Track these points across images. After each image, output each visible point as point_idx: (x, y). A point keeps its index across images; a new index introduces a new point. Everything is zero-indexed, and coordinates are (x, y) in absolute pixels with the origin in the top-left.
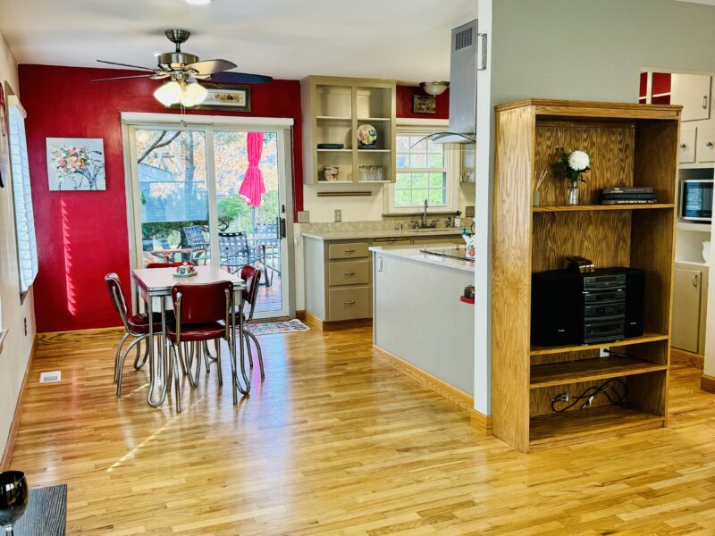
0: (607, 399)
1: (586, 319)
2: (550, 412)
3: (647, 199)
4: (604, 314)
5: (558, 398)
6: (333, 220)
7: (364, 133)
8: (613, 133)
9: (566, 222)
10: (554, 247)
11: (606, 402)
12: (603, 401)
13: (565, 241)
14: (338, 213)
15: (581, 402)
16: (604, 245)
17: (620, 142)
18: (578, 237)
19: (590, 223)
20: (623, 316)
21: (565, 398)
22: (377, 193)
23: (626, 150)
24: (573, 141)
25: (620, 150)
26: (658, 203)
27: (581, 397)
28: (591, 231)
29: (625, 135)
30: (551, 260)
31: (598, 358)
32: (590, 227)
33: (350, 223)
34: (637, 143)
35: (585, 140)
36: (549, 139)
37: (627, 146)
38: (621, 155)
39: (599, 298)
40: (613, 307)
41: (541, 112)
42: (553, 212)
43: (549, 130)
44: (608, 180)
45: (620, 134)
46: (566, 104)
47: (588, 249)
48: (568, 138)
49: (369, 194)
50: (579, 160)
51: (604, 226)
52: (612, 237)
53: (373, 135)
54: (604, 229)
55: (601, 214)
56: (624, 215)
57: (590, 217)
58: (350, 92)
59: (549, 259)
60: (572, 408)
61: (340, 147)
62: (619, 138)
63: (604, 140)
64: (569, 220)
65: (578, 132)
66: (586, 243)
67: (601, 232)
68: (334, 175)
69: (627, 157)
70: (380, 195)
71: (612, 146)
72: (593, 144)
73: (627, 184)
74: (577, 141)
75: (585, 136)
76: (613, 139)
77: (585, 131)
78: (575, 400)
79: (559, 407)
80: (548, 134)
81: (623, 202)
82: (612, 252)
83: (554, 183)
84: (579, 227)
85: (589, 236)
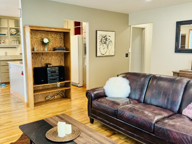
0: (60, 96)
1: (48, 78)
2: (45, 100)
3: (64, 50)
4: (53, 76)
5: (47, 97)
6: (5, 55)
7: (12, 31)
8: (58, 35)
9: (46, 55)
10: (44, 61)
11: (60, 97)
12: (59, 97)
13: (47, 60)
14: (6, 53)
15: (53, 97)
16: (57, 60)
17: (60, 37)
18: (50, 59)
19: (53, 55)
20: (58, 77)
21: (48, 97)
22: (18, 48)
23: (61, 39)
24: (47, 36)
25: (60, 39)
26: (66, 51)
27: (53, 96)
28: (53, 57)
29: (61, 35)
30: (43, 64)
31: (57, 87)
32: (53, 56)
33: (10, 56)
34: (64, 37)
35: (50, 36)
36: (40, 35)
37: (62, 38)
38: (60, 40)
39: (52, 73)
40: (56, 75)
41: (32, 29)
42: (42, 53)
43: (40, 33)
44: (57, 46)
45: (59, 35)
46: (39, 27)
47: (53, 62)
48: (45, 35)
49: (15, 48)
50: (46, 41)
51: (57, 56)
52: (59, 59)
53: (15, 32)
54: (57, 57)
55: (56, 53)
56: (62, 54)
57: (53, 54)
58: (7, 20)
59: (42, 64)
60: (51, 99)
61: (5, 35)
62: (59, 36)
63: (55, 36)
64: (47, 55)
65: (48, 34)
66: (52, 60)
67: (56, 57)
68: (3, 43)
69: (62, 40)
70: (19, 48)
71: (57, 38)
72: (52, 37)
73: (62, 47)
74: (48, 36)
75: (50, 35)
76: (58, 36)
77: (50, 34)
78: (51, 97)
79: (47, 99)
80: (40, 34)
81: (58, 51)
82: (59, 62)
83: (42, 46)
84: (50, 56)
85: (53, 58)
